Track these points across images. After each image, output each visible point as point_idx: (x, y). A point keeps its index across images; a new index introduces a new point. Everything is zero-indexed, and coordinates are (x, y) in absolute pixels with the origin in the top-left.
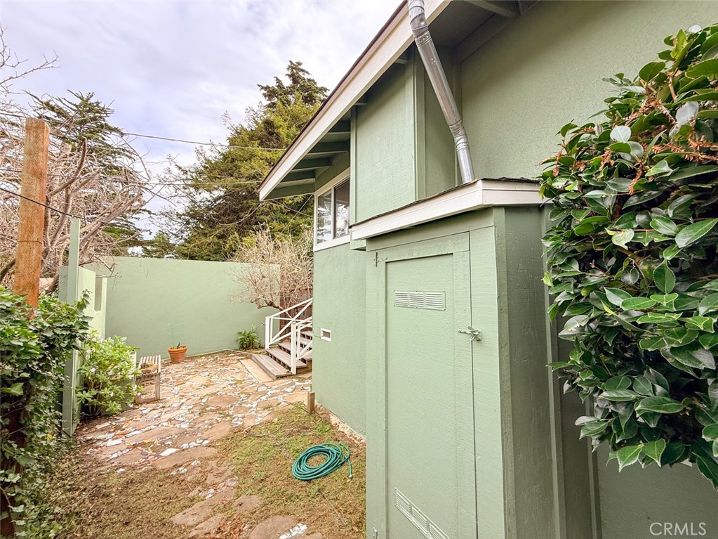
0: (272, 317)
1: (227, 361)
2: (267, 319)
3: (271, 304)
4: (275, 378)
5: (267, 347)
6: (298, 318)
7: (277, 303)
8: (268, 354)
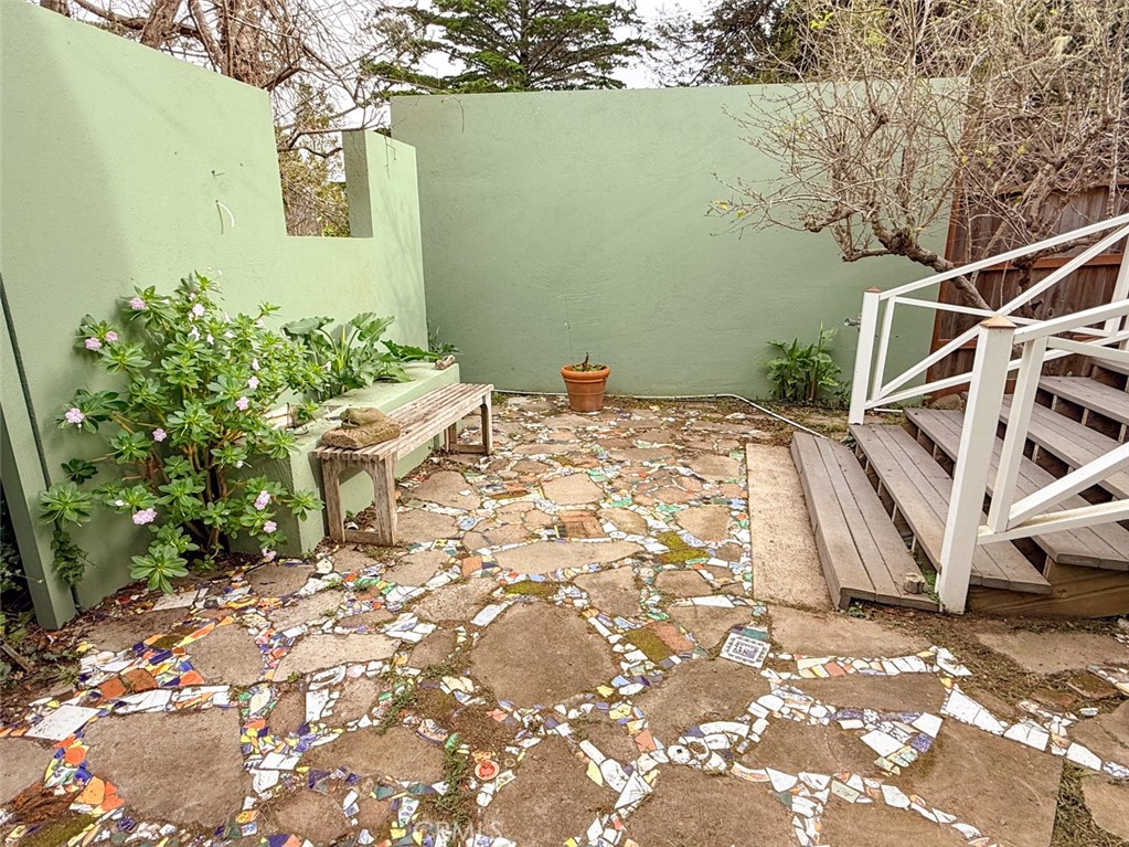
0: (893, 296)
1: (705, 437)
2: (871, 301)
3: (901, 245)
4: (837, 599)
5: (856, 415)
6: (1022, 312)
7: (932, 239)
8: (852, 444)
